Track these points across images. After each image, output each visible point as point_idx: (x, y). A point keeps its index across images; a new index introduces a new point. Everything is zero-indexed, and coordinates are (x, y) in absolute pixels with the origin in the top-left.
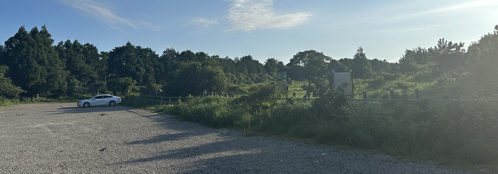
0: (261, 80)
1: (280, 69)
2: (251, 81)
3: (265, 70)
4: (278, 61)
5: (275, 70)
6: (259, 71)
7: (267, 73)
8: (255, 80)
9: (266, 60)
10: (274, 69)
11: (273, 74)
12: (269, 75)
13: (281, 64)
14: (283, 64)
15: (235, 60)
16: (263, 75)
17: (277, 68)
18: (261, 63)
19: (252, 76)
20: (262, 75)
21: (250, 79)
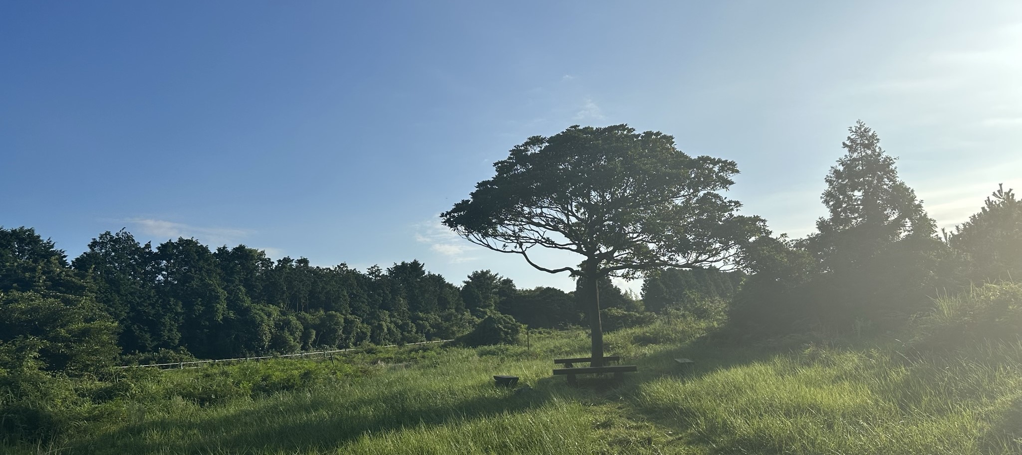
0: (447, 328)
1: (505, 298)
2: (417, 332)
3: (462, 302)
4: (498, 277)
5: (491, 301)
6: (443, 303)
7: (469, 310)
8: (429, 330)
9: (469, 277)
10: (487, 298)
11: (485, 313)
12: (472, 314)
13: (507, 286)
14: (513, 285)
15: (370, 274)
16: (456, 316)
17: (497, 297)
18: (450, 283)
19: (422, 319)
20: (451, 314)
21: (414, 330)
